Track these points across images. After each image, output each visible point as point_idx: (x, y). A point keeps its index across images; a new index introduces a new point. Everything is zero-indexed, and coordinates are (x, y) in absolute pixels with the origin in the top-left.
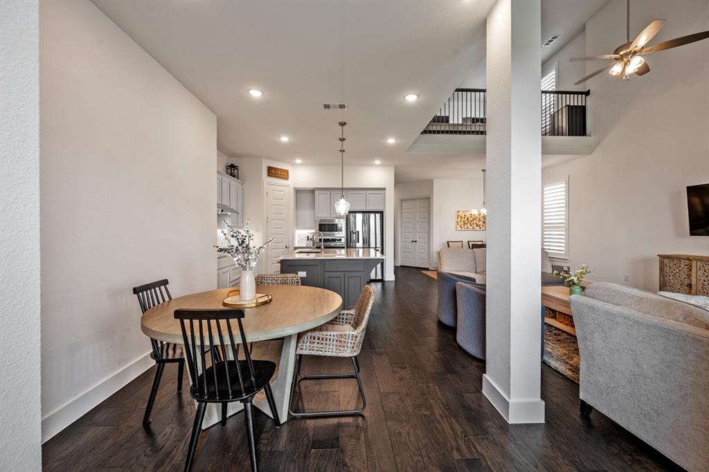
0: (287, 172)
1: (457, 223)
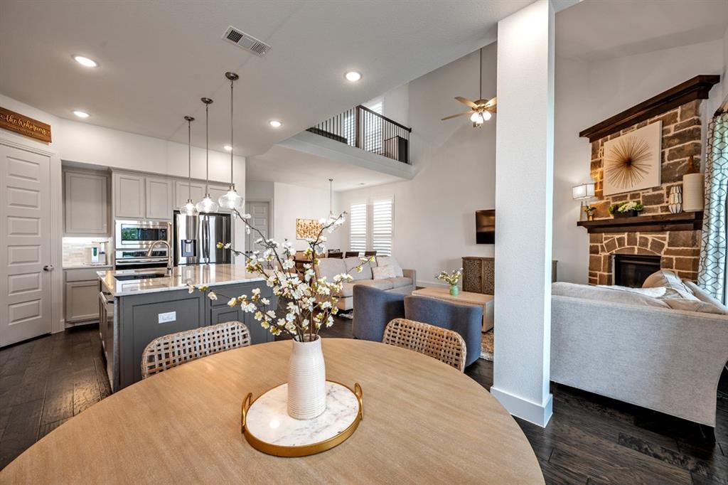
0: (47, 128)
1: (298, 231)
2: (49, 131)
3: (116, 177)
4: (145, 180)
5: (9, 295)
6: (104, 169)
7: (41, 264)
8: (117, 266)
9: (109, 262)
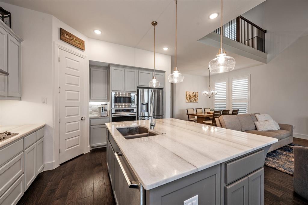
0: (83, 42)
1: (186, 98)
2: (84, 44)
3: (112, 68)
4: (125, 70)
5: (66, 134)
6: (107, 65)
7: (80, 117)
8: (112, 117)
9: (108, 115)
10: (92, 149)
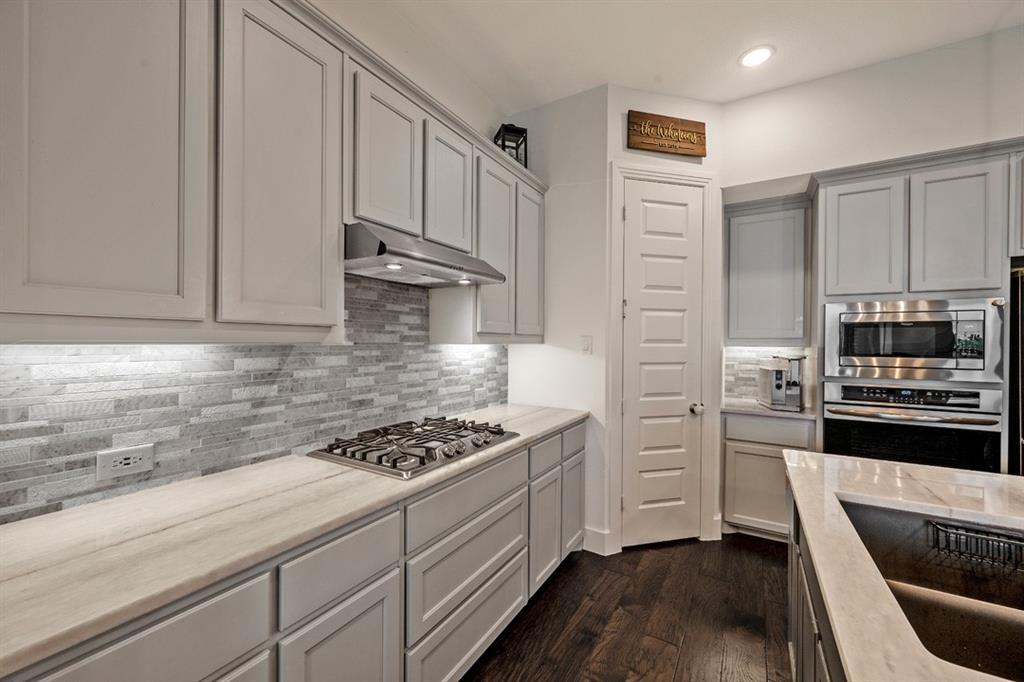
2: (701, 135)
4: (909, 182)
5: (641, 453)
6: (801, 187)
7: (684, 401)
8: (827, 422)
9: (808, 405)
10: (731, 531)
